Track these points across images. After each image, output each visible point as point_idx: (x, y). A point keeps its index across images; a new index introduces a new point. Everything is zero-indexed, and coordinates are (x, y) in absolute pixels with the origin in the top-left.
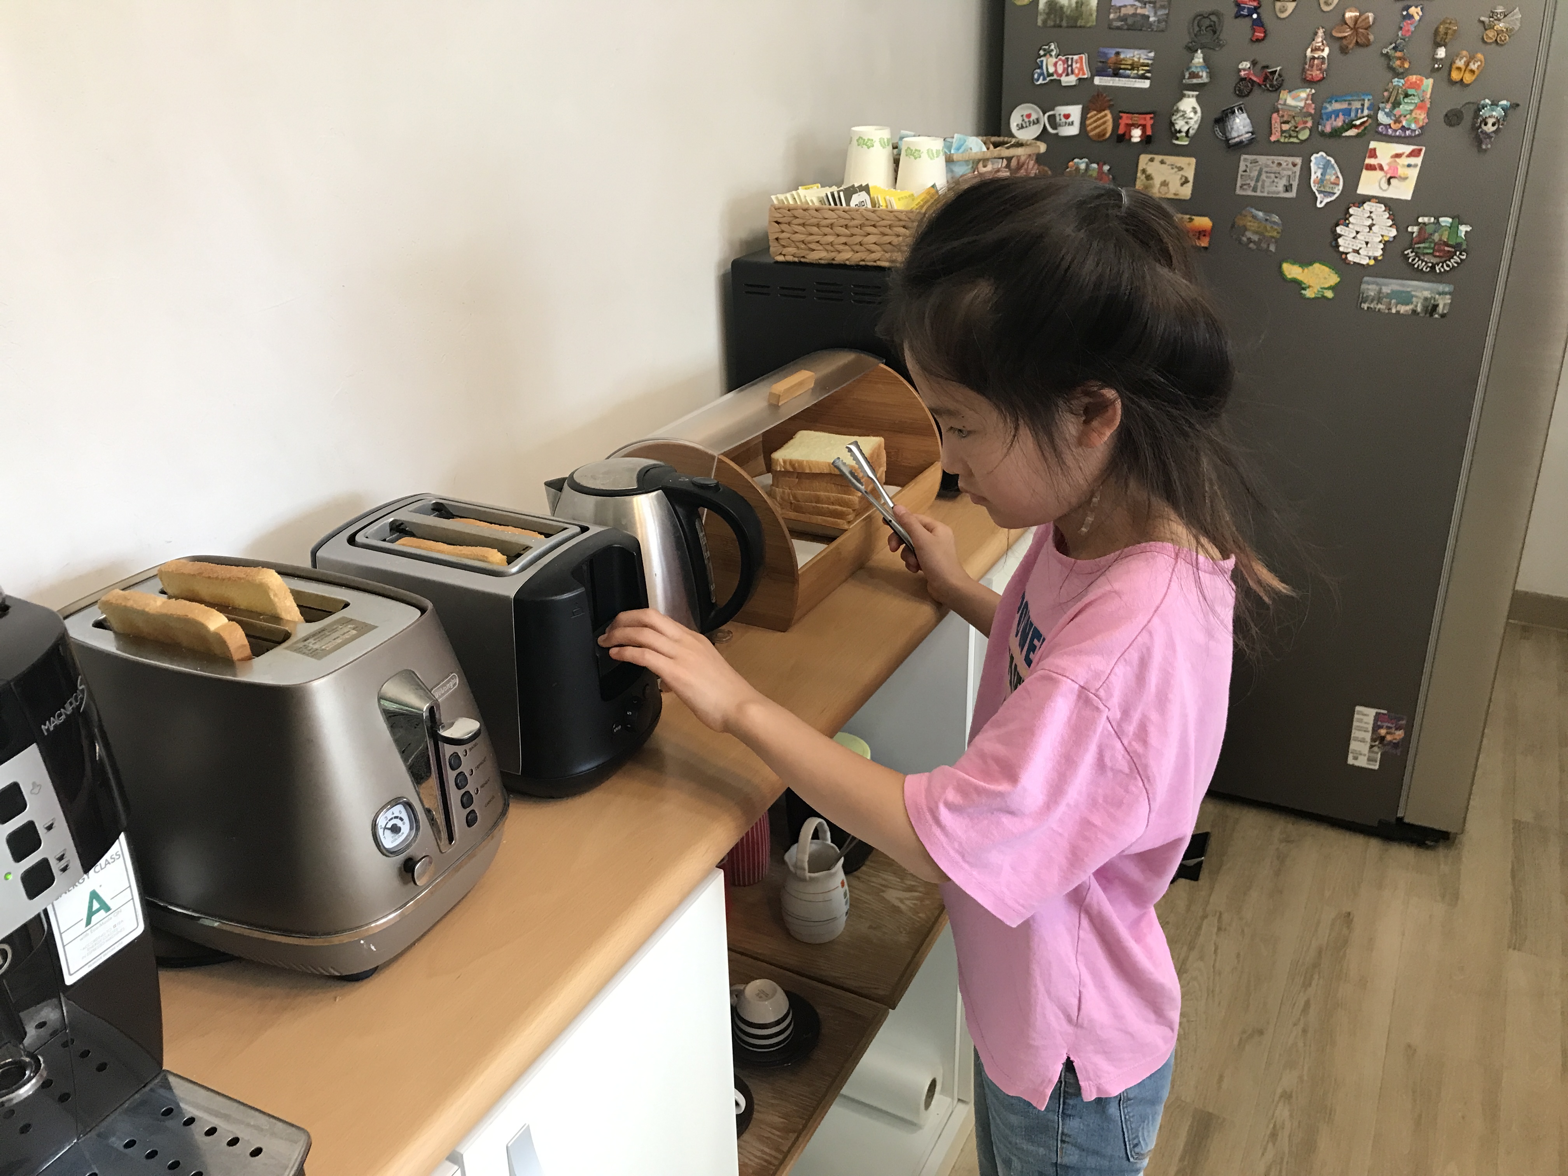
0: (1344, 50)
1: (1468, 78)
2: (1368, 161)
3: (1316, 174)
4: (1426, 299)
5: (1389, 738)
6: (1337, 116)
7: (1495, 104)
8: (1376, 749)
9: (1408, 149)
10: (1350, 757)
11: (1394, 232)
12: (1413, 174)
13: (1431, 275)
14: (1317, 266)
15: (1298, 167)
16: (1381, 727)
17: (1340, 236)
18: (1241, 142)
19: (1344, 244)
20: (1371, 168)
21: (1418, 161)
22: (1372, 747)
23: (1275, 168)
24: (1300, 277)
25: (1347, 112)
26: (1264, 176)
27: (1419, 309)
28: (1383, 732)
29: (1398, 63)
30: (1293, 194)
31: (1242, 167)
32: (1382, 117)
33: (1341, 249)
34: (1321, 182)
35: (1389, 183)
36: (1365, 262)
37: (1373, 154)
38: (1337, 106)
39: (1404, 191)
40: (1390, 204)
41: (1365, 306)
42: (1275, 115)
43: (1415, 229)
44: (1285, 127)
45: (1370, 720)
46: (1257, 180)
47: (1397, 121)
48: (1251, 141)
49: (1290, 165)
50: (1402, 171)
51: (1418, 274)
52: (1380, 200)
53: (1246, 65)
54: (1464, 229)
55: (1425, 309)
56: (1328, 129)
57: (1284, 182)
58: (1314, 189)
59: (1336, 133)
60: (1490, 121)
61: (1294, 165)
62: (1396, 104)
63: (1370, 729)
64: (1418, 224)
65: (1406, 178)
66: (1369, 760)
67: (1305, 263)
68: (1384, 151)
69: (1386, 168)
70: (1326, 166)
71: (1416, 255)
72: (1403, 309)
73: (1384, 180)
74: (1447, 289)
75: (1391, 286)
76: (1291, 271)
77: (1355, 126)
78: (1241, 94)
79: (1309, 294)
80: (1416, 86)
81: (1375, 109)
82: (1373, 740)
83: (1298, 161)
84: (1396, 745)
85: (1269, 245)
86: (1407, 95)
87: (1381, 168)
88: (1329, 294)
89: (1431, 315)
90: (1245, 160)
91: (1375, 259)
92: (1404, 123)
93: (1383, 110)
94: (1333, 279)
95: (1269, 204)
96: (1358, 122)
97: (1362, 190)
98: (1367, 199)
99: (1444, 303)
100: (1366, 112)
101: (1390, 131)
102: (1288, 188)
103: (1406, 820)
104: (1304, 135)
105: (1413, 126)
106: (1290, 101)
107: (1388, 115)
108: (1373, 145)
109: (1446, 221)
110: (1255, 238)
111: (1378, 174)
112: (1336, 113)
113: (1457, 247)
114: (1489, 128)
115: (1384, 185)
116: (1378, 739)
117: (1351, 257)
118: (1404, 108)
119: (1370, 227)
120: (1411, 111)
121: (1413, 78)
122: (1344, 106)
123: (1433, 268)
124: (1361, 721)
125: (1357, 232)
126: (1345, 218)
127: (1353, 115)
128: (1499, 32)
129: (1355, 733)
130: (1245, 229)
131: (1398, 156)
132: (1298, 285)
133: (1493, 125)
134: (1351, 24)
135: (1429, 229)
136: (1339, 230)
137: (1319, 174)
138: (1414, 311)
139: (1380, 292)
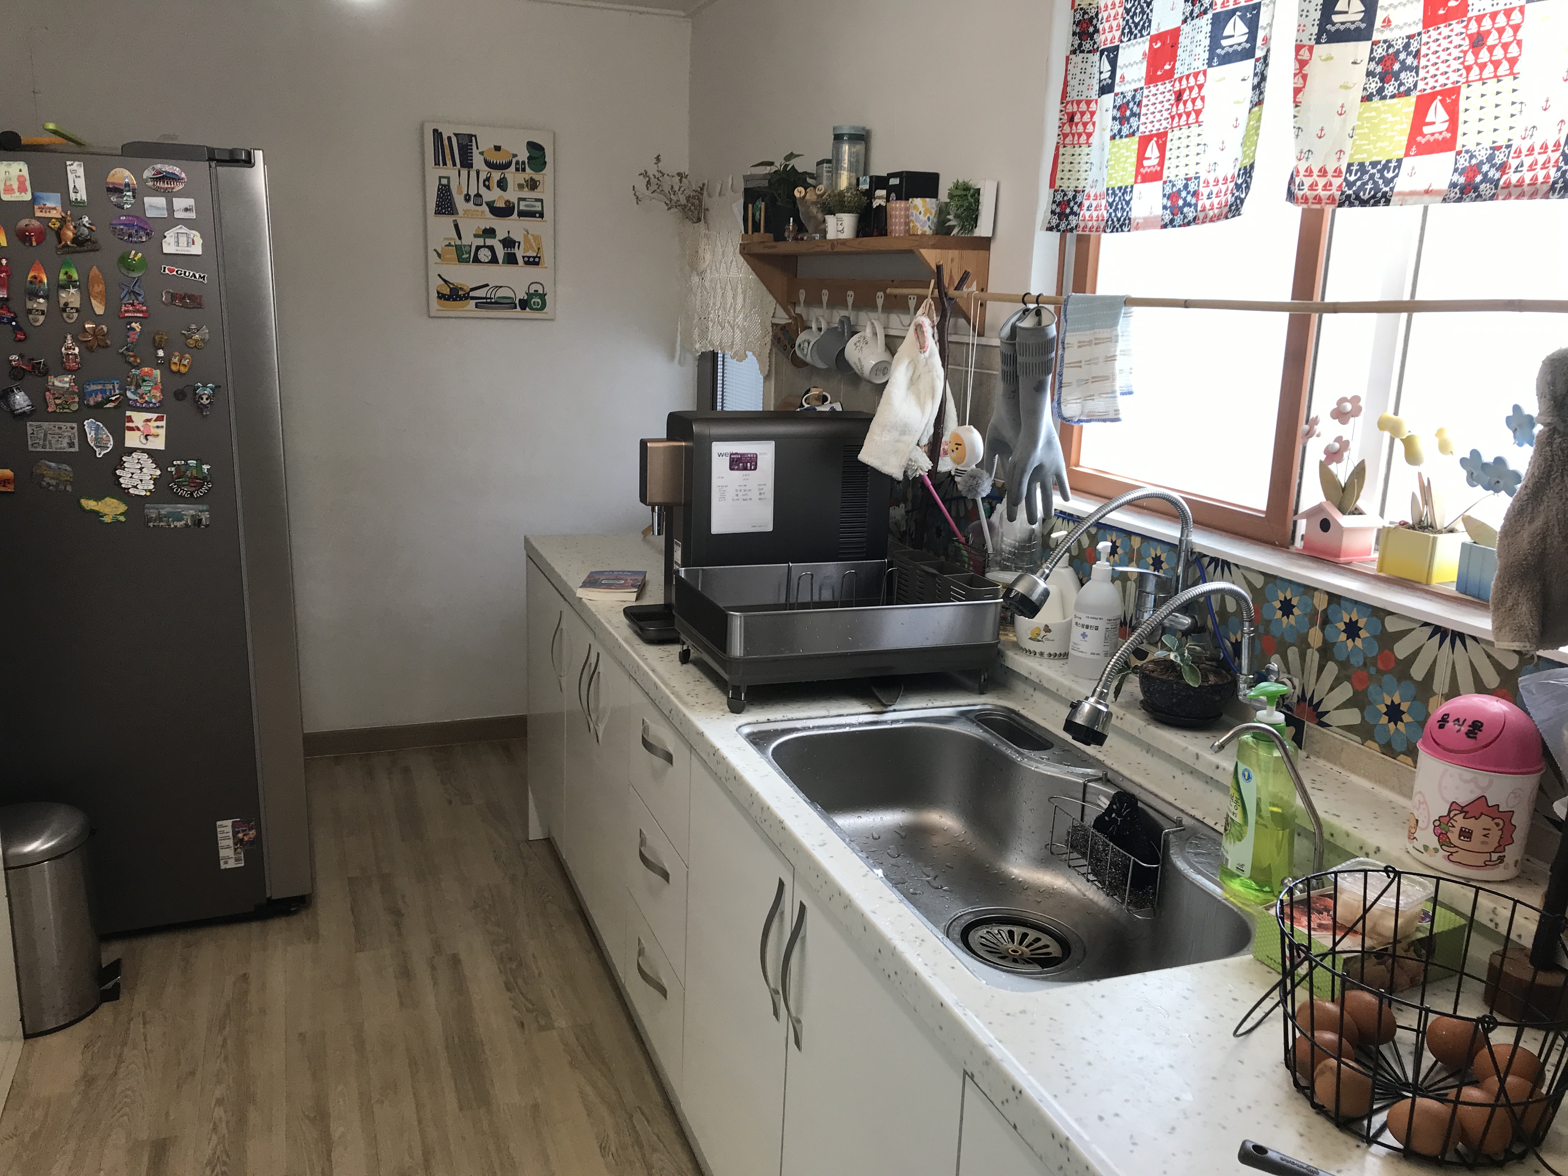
0: (90, 349)
1: (183, 370)
2: (127, 424)
3: (91, 435)
4: (192, 516)
5: (246, 839)
6: (96, 395)
7: (205, 386)
8: (239, 850)
9: (154, 416)
10: (222, 862)
11: (158, 472)
12: (162, 432)
13: (191, 500)
14: (108, 499)
15: (76, 430)
16: (238, 832)
17: (120, 477)
18: (24, 412)
19: (125, 482)
20: (131, 429)
21: (163, 423)
22: (235, 850)
23: (57, 431)
24: (96, 508)
25: (103, 391)
26: (49, 436)
27: (189, 522)
28: (240, 835)
29: (132, 359)
30: (76, 449)
31: (29, 431)
32: (129, 394)
33: (123, 486)
34: (96, 439)
35: (147, 440)
36: (143, 493)
37: (130, 419)
38: (93, 387)
39: (159, 443)
40: (151, 453)
41: (151, 524)
42: (47, 393)
43: (173, 469)
44: (58, 401)
45: (229, 829)
46: (45, 440)
47: (141, 397)
48: (32, 412)
49: (69, 429)
50: (154, 431)
51: (182, 499)
52: (144, 451)
53: (14, 357)
54: (205, 467)
55: (194, 524)
56: (92, 403)
57: (66, 440)
58: (92, 445)
59: (99, 405)
60: (205, 397)
61: (72, 428)
62: (138, 386)
63: (231, 834)
64: (174, 466)
65: (158, 435)
66: (237, 860)
67: (98, 498)
68: (138, 418)
69: (142, 429)
70: (97, 428)
71: (179, 487)
72: (179, 524)
73: (142, 437)
74: (205, 508)
75: (166, 509)
76: (89, 504)
77: (112, 401)
78: (15, 378)
79: (107, 519)
80: (150, 375)
81: (123, 390)
82: (235, 844)
83: (75, 425)
84: (252, 842)
85: (65, 487)
86: (144, 381)
87: (139, 429)
88: (122, 519)
89: (199, 526)
90: (31, 426)
91: (150, 491)
92: (147, 399)
93: (130, 390)
94: (123, 508)
95: (59, 457)
96: (113, 398)
97: (128, 444)
98: (134, 450)
99: (205, 517)
100: (117, 392)
101: (138, 405)
102: (71, 445)
103: (274, 898)
104: (75, 407)
105: (153, 401)
106: (57, 383)
107: (134, 393)
108: (128, 413)
109: (192, 463)
110: (54, 482)
111: (137, 433)
112: (96, 392)
113: (204, 479)
114: (205, 401)
115: (144, 441)
116: (238, 842)
117: (132, 491)
118: (144, 389)
119: (141, 469)
120: (150, 391)
121: (146, 369)
122: (100, 387)
123: (192, 494)
124: (223, 832)
125: (133, 474)
126: (121, 465)
127: (108, 393)
128: (197, 341)
129: (221, 843)
130: (43, 476)
131: (149, 420)
132: (97, 514)
133: (207, 399)
134: (92, 333)
135: (183, 469)
136: (118, 472)
137: (93, 433)
138: (186, 525)
139: (159, 513)
